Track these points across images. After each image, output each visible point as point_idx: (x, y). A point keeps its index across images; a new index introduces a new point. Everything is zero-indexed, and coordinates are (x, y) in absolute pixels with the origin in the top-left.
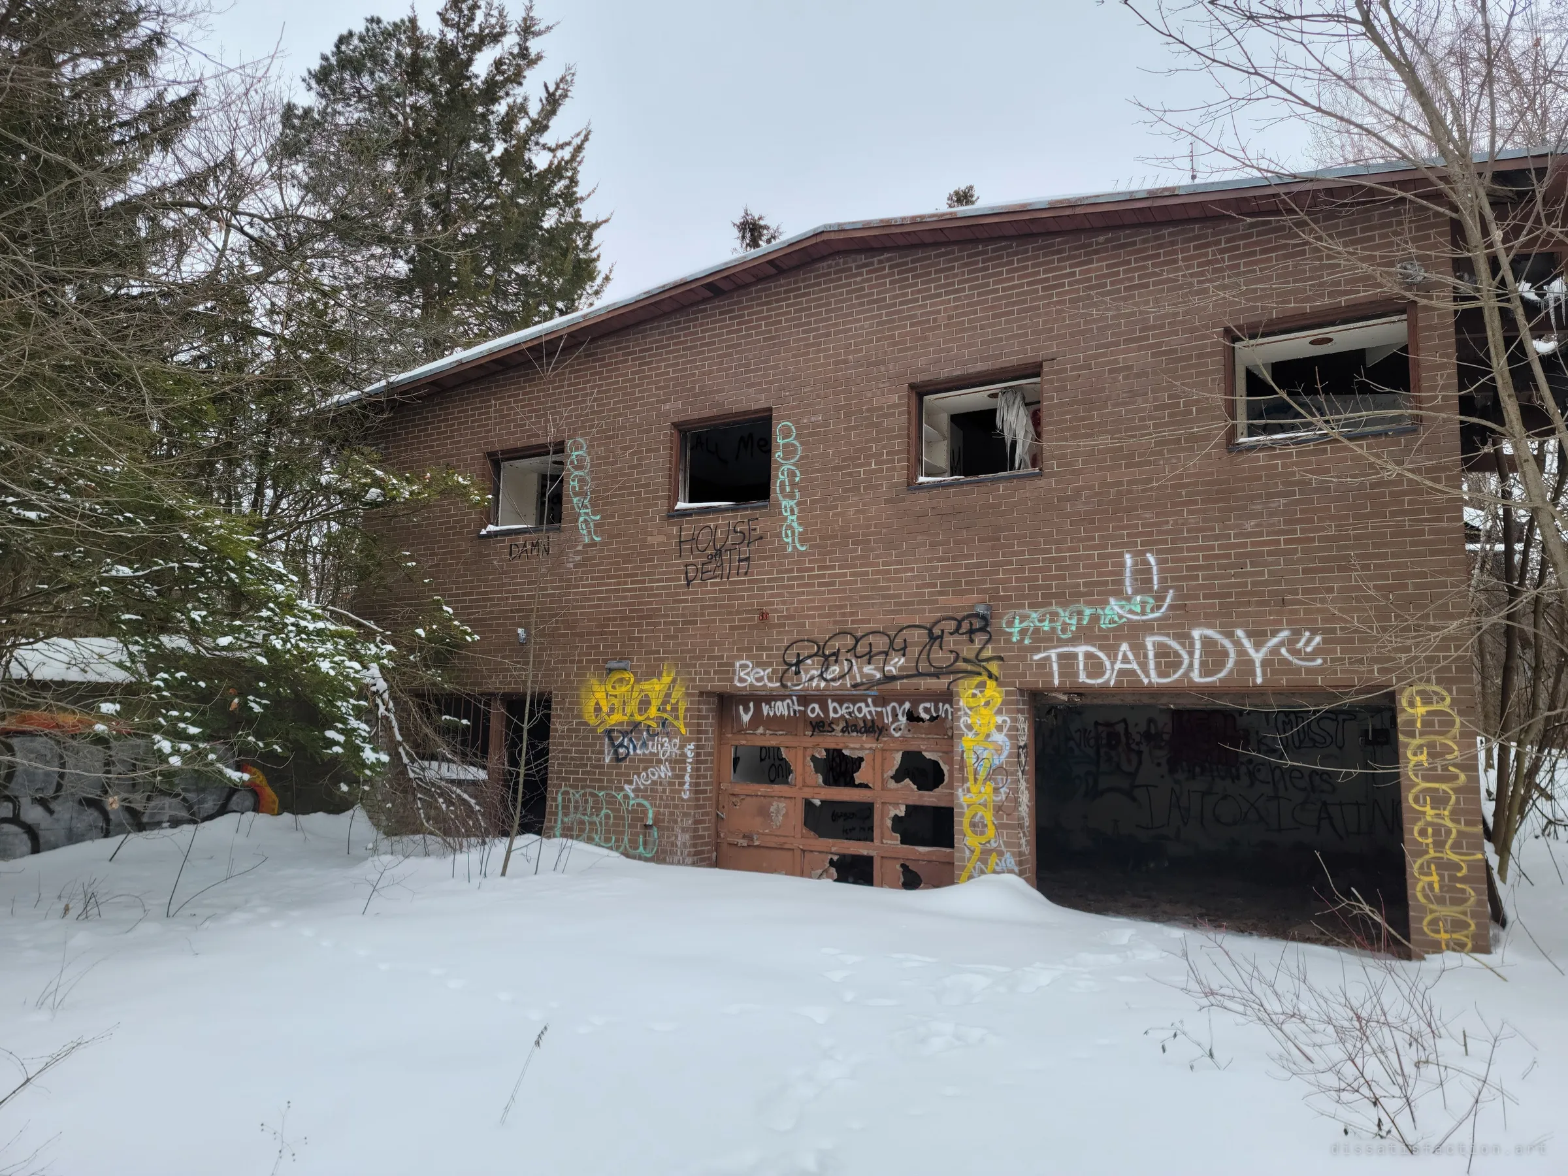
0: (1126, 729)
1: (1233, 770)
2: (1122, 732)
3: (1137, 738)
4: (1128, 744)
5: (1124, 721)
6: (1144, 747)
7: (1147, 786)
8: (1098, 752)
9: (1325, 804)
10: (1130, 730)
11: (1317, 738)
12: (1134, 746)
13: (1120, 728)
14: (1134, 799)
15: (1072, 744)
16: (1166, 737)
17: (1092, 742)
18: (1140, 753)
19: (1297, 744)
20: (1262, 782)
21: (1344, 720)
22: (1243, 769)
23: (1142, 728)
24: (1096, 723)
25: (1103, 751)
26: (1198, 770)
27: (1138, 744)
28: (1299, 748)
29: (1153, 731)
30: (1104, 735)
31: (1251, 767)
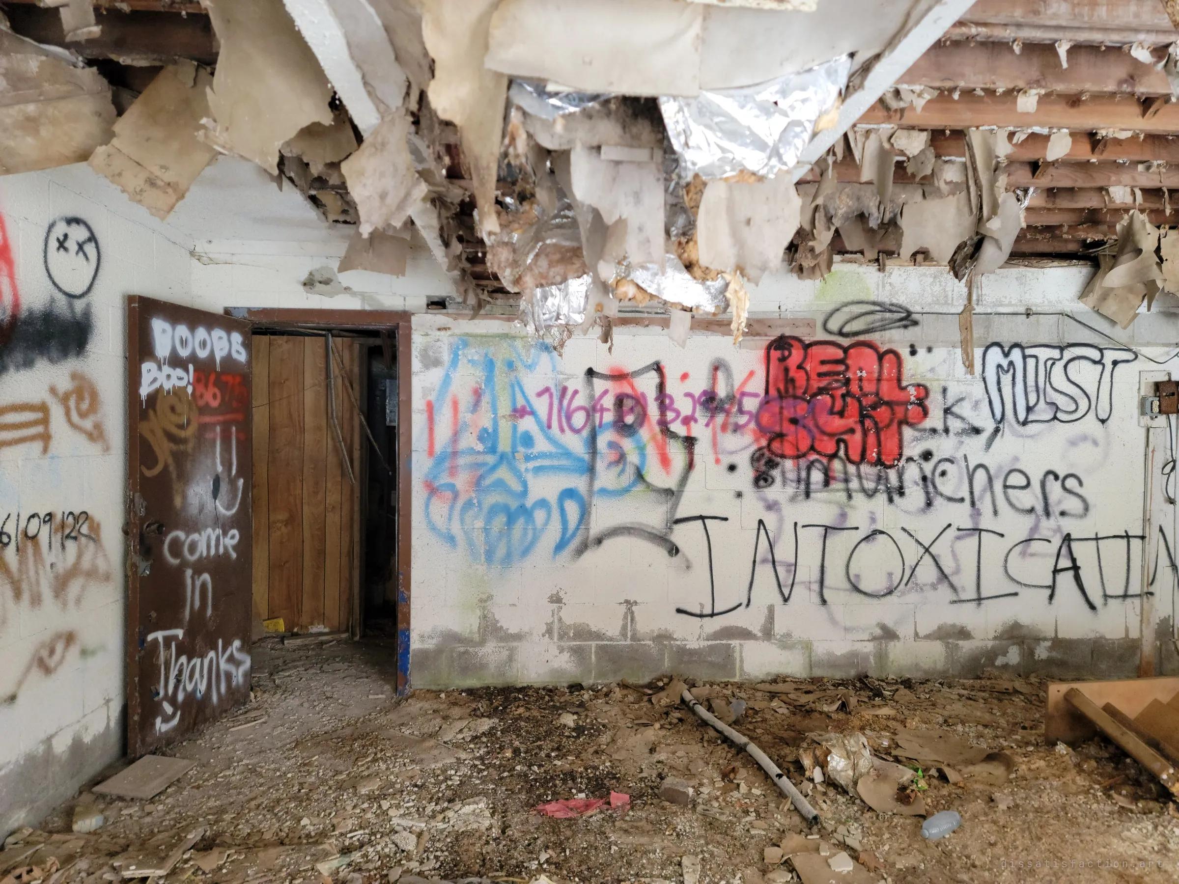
0: (661, 387)
1: (892, 474)
2: (651, 393)
3: (685, 406)
4: (664, 425)
5: (658, 368)
6: (699, 430)
7: (702, 518)
8: (593, 440)
9: (1068, 538)
10: (669, 390)
11: (1061, 401)
12: (677, 427)
13: (647, 385)
14: (674, 550)
15: (527, 424)
16: (751, 404)
17: (579, 419)
18: (690, 442)
19: (1022, 416)
20: (950, 499)
21: (1115, 363)
22: (912, 473)
23: (699, 385)
24: (590, 373)
25: (602, 442)
26: (817, 476)
27: (687, 421)
28: (1025, 423)
29: (722, 392)
30: (608, 402)
31: (928, 467)
